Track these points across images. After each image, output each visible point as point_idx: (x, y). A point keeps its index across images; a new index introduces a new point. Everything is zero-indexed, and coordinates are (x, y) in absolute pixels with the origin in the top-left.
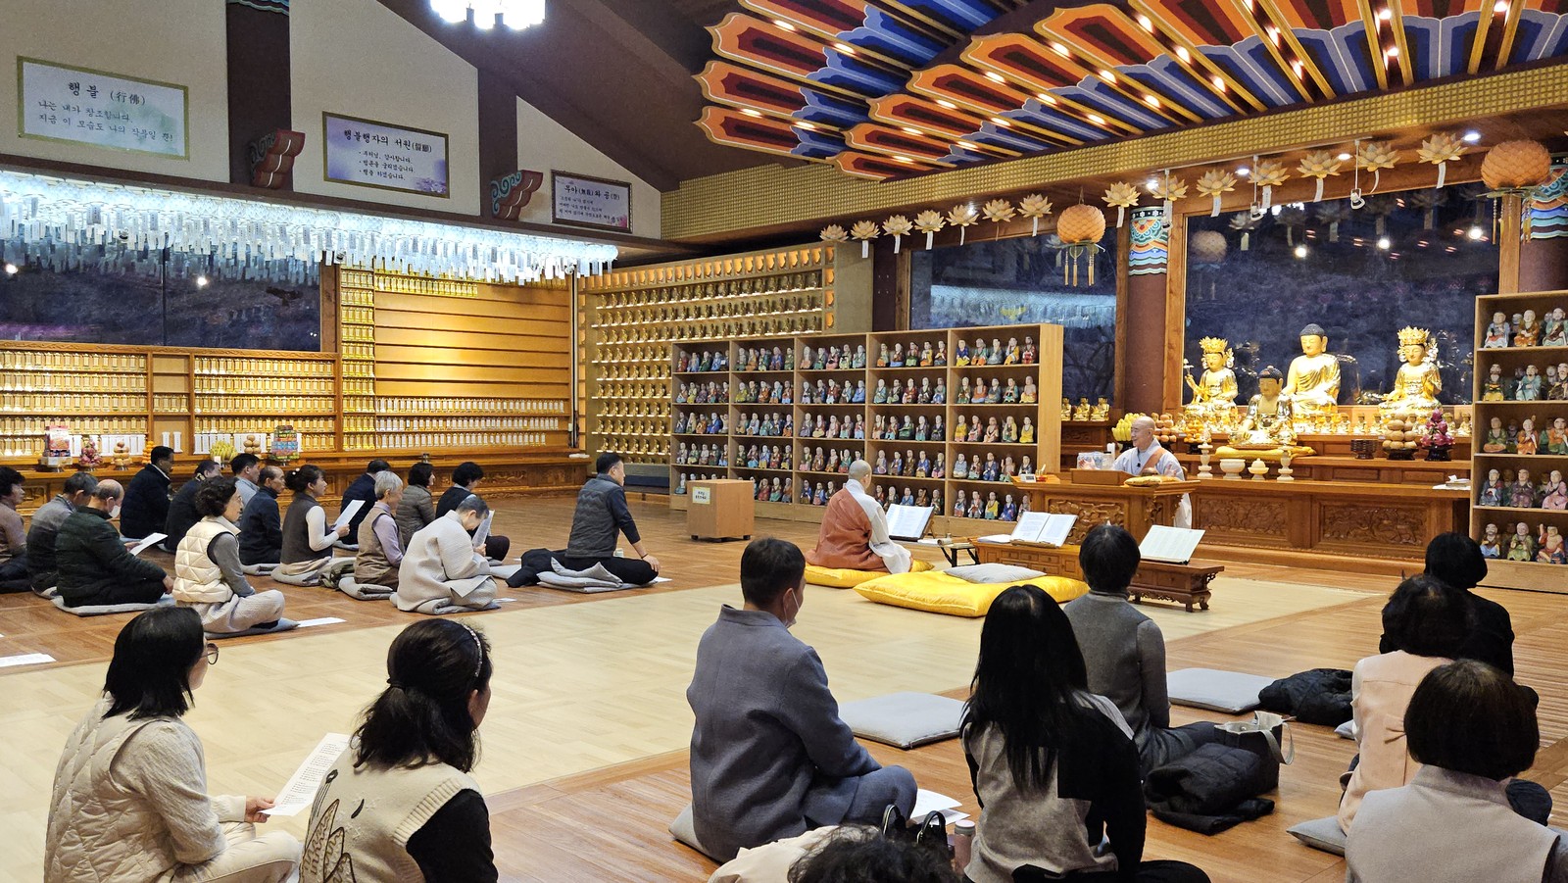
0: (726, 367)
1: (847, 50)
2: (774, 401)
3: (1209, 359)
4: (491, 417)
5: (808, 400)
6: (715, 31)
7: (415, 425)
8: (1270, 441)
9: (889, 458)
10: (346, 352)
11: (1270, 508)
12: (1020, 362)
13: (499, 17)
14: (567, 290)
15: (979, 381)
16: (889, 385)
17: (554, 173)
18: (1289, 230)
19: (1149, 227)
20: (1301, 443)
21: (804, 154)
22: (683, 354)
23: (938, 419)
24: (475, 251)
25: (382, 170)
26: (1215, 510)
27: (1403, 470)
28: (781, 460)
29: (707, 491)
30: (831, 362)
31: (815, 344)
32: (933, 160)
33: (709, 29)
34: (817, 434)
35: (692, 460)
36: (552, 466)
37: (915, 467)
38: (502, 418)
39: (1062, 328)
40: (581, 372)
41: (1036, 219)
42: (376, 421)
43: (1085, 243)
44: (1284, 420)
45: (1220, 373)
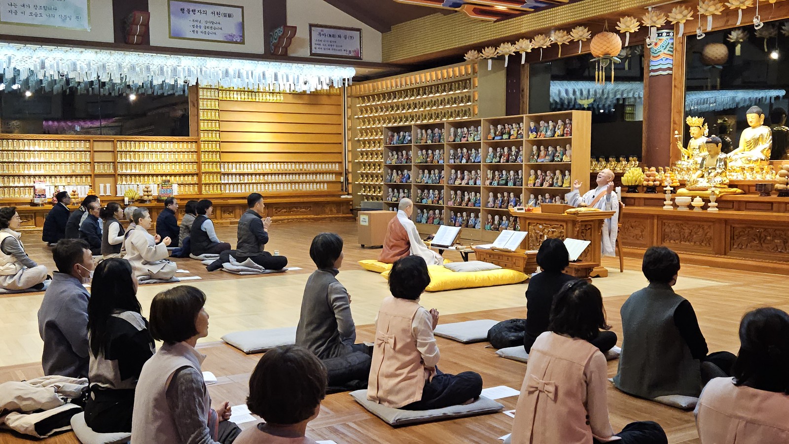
0: (410, 141)
2: (435, 162)
3: (693, 131)
5: (452, 161)
8: (708, 185)
11: (703, 229)
12: (563, 135)
14: (340, 95)
15: (542, 148)
16: (495, 150)
17: (311, 26)
18: (766, 40)
19: (660, 44)
20: (731, 185)
22: (390, 133)
23: (520, 171)
25: (204, 30)
26: (673, 230)
28: (439, 199)
30: (464, 137)
31: (458, 125)
34: (457, 183)
36: (329, 203)
37: (508, 203)
39: (590, 113)
40: (349, 146)
41: (580, 42)
42: (222, 177)
43: (607, 57)
44: (720, 171)
45: (699, 139)
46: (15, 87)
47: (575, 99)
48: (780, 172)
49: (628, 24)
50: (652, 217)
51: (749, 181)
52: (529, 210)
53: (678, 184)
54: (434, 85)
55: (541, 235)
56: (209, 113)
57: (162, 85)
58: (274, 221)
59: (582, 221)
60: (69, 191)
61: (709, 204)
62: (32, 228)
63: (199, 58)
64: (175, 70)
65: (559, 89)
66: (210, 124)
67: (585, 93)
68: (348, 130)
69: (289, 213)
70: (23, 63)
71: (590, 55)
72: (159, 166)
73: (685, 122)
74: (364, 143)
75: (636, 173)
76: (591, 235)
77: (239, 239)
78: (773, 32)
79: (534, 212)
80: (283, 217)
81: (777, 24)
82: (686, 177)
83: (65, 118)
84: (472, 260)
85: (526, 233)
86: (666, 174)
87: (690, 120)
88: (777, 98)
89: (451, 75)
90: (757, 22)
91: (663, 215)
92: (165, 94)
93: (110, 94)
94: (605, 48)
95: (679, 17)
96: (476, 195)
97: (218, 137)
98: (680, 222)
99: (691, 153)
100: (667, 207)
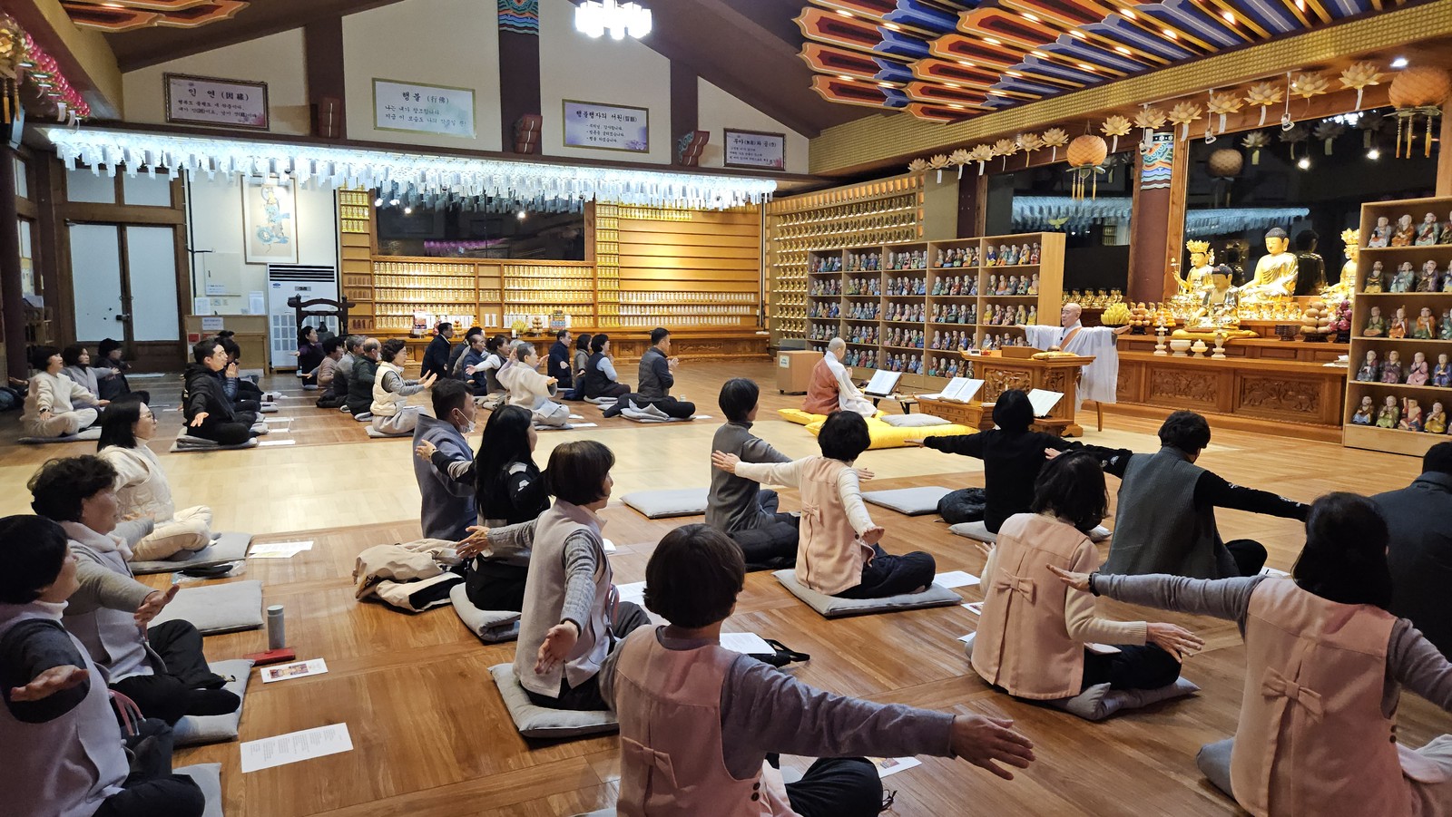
0: (841, 268)
1: (894, 27)
2: (870, 294)
3: (1195, 258)
4: (701, 305)
5: (890, 293)
6: (799, 21)
7: (648, 311)
8: (1214, 325)
9: (942, 336)
10: (600, 261)
11: (1205, 380)
12: (1029, 262)
13: (626, 29)
14: (758, 213)
15: (1002, 277)
16: (943, 281)
17: (726, 131)
19: (1156, 150)
21: (893, 106)
22: (816, 259)
23: (973, 306)
24: (670, 189)
25: (603, 137)
26: (1165, 381)
27: (1315, 350)
28: (874, 338)
29: (787, 358)
30: (906, 264)
31: (898, 250)
32: (978, 105)
33: (795, 20)
34: (896, 319)
35: (821, 337)
36: (742, 340)
37: (958, 343)
38: (708, 306)
39: (1064, 235)
40: (767, 273)
41: (1054, 148)
42: (621, 308)
43: (1088, 166)
44: (1229, 308)
45: (1203, 267)
46: (394, 202)
47: (1042, 219)
48: (1307, 310)
49: (1116, 124)
50: (1139, 364)
51: (1266, 321)
52: (986, 354)
53: (1174, 324)
54: (870, 201)
55: (1000, 385)
56: (607, 234)
57: (555, 200)
58: (681, 360)
59: (1052, 368)
60: (451, 320)
61: (1214, 350)
62: (412, 362)
63: (597, 169)
64: (569, 184)
65: (1023, 207)
66: (608, 246)
67: (1054, 211)
68: (766, 254)
69: (696, 350)
70: (402, 175)
71: (1067, 164)
72: (551, 294)
73: (1185, 247)
74: (785, 270)
75: (1120, 309)
76: (1063, 385)
77: (641, 381)
78: (1303, 135)
79: (992, 356)
80: (688, 356)
81: (1308, 125)
82: (1184, 316)
83: (448, 239)
84: (916, 412)
85: (982, 381)
86: (1159, 312)
87: (1191, 245)
88: (1298, 218)
89: (892, 188)
90: (1287, 121)
91: (1154, 363)
92: (558, 212)
93: (497, 211)
94: (1086, 155)
95: (1183, 115)
96: (918, 333)
97: (617, 261)
98: (1174, 371)
99: (1191, 286)
100: (1160, 352)
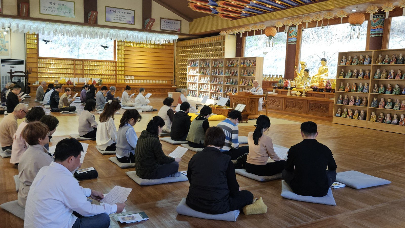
0: (198, 65)
5: (213, 74)
8: (303, 87)
9: (228, 89)
10: (118, 60)
11: (300, 103)
12: (253, 66)
14: (173, 46)
15: (245, 70)
16: (228, 70)
17: (161, 18)
22: (190, 62)
23: (237, 79)
25: (119, 19)
26: (290, 103)
31: (215, 60)
32: (239, 15)
34: (214, 82)
35: (192, 88)
36: (167, 89)
38: (156, 77)
41: (262, 30)
42: (125, 76)
43: (271, 36)
49: (279, 24)
50: (283, 98)
53: (293, 86)
56: (121, 51)
61: (303, 94)
64: (107, 34)
66: (121, 56)
68: (176, 60)
91: (287, 98)
94: (270, 33)
95: (296, 22)
97: (124, 61)
98: (292, 101)
100: (288, 95)
